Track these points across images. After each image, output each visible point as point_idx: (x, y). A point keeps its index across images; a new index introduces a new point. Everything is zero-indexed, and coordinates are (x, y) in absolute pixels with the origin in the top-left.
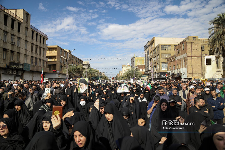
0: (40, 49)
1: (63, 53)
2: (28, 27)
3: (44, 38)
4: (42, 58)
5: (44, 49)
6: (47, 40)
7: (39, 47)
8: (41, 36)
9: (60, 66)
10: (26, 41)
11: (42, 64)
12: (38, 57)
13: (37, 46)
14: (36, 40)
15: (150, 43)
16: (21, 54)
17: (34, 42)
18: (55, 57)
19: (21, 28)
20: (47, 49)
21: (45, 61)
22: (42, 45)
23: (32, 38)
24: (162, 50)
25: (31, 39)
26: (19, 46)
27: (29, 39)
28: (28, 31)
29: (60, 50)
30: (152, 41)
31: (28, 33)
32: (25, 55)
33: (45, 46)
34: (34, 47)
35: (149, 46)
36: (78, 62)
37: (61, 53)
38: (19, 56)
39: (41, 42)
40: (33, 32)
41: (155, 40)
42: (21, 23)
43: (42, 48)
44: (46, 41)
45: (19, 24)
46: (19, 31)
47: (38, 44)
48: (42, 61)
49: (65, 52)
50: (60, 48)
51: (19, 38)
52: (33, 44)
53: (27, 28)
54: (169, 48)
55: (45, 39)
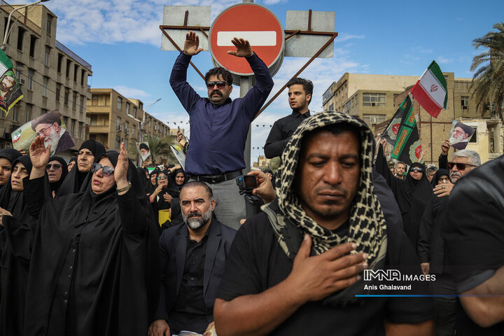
0: (75, 97)
1: (124, 108)
2: (51, 46)
3: (83, 72)
4: (77, 117)
5: (82, 96)
6: (89, 75)
7: (71, 91)
8: (76, 67)
9: (117, 139)
10: (47, 78)
11: (77, 130)
12: (70, 114)
13: (67, 89)
14: (67, 75)
15: (336, 88)
16: (34, 108)
17: (63, 80)
18: (105, 116)
19: (36, 47)
20: (89, 96)
21: (84, 125)
22: (78, 88)
23: (59, 70)
24: (364, 104)
25: (55, 72)
26: (31, 88)
27: (53, 73)
28: (51, 55)
29: (119, 100)
30: (343, 81)
31: (49, 59)
32: (43, 109)
33: (85, 89)
34: (61, 91)
35: (335, 94)
36: (159, 131)
37: (119, 106)
38: (31, 112)
39: (77, 80)
40: (60, 57)
41: (349, 81)
42: (37, 36)
43: (78, 95)
44: (89, 77)
45: (34, 39)
46: (32, 54)
47: (71, 85)
48: (77, 124)
49: (129, 104)
50: (117, 95)
51: (32, 70)
52: (59, 84)
53: (48, 48)
54: (382, 101)
55: (86, 73)
